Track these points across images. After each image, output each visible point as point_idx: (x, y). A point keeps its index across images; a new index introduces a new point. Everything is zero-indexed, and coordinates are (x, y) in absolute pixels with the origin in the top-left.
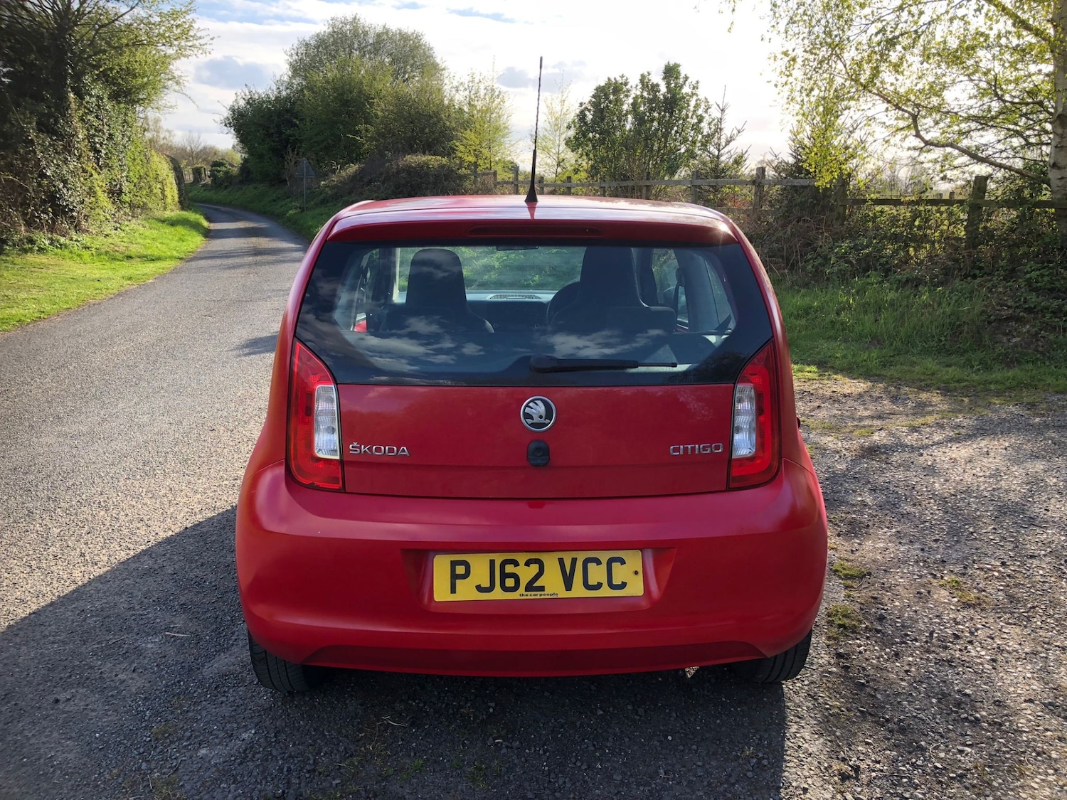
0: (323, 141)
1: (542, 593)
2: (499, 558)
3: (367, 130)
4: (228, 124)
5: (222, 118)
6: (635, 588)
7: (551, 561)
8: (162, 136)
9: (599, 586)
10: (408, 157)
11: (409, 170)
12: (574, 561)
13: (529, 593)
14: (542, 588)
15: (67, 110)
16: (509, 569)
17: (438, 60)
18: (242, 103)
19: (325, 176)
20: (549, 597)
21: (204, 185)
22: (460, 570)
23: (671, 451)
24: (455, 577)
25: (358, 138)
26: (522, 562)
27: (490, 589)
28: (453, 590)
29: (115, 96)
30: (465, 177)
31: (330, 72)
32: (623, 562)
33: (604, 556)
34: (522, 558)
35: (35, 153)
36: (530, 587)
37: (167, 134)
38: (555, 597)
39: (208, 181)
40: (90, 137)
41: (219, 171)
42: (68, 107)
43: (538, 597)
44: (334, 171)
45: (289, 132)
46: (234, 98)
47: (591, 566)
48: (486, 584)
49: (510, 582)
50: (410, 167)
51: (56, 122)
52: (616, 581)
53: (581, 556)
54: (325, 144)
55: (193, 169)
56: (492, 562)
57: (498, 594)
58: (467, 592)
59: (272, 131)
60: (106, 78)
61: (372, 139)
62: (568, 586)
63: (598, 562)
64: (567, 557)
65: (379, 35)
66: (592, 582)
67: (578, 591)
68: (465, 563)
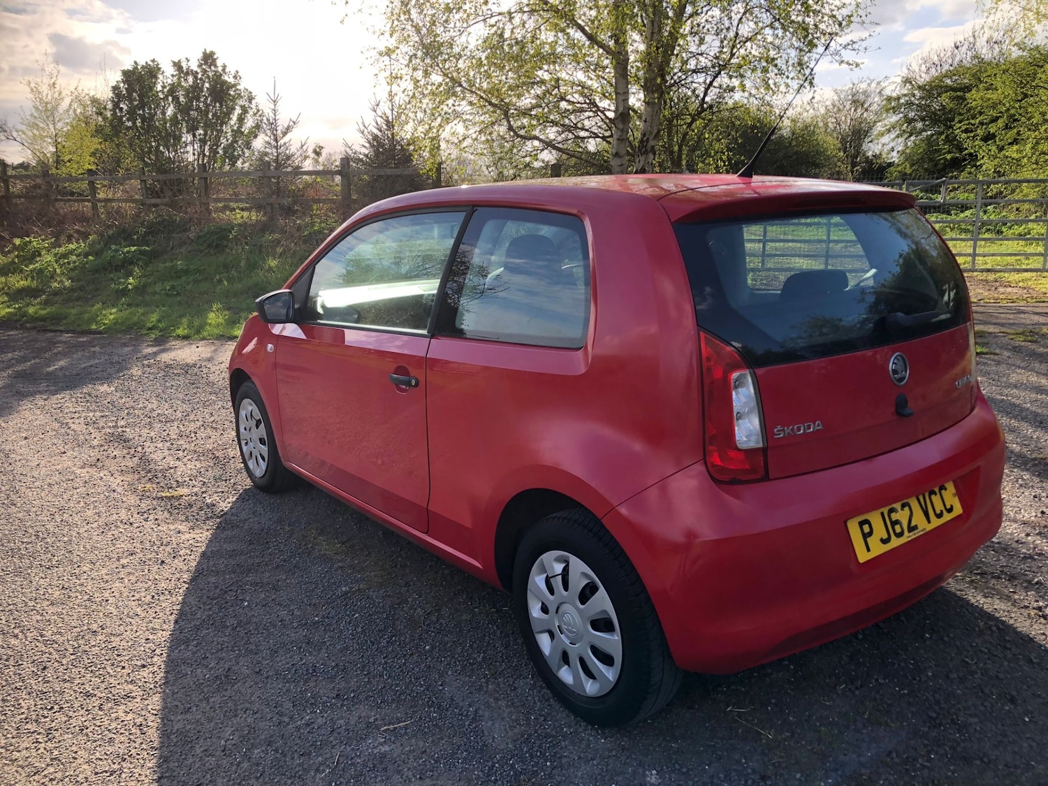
1: (918, 531)
2: (886, 509)
6: (957, 507)
7: (913, 502)
9: (941, 515)
12: (924, 497)
13: (911, 534)
14: (916, 527)
16: (894, 517)
20: (923, 532)
22: (866, 529)
24: (866, 536)
26: (899, 509)
27: (889, 539)
28: (868, 550)
32: (946, 489)
34: (897, 505)
36: (910, 529)
38: (926, 531)
43: (917, 535)
47: (933, 497)
48: (885, 536)
49: (898, 528)
52: (948, 506)
56: (882, 514)
57: (895, 542)
58: (878, 549)
62: (929, 520)
63: (935, 493)
66: (938, 512)
67: (936, 522)
68: (867, 522)
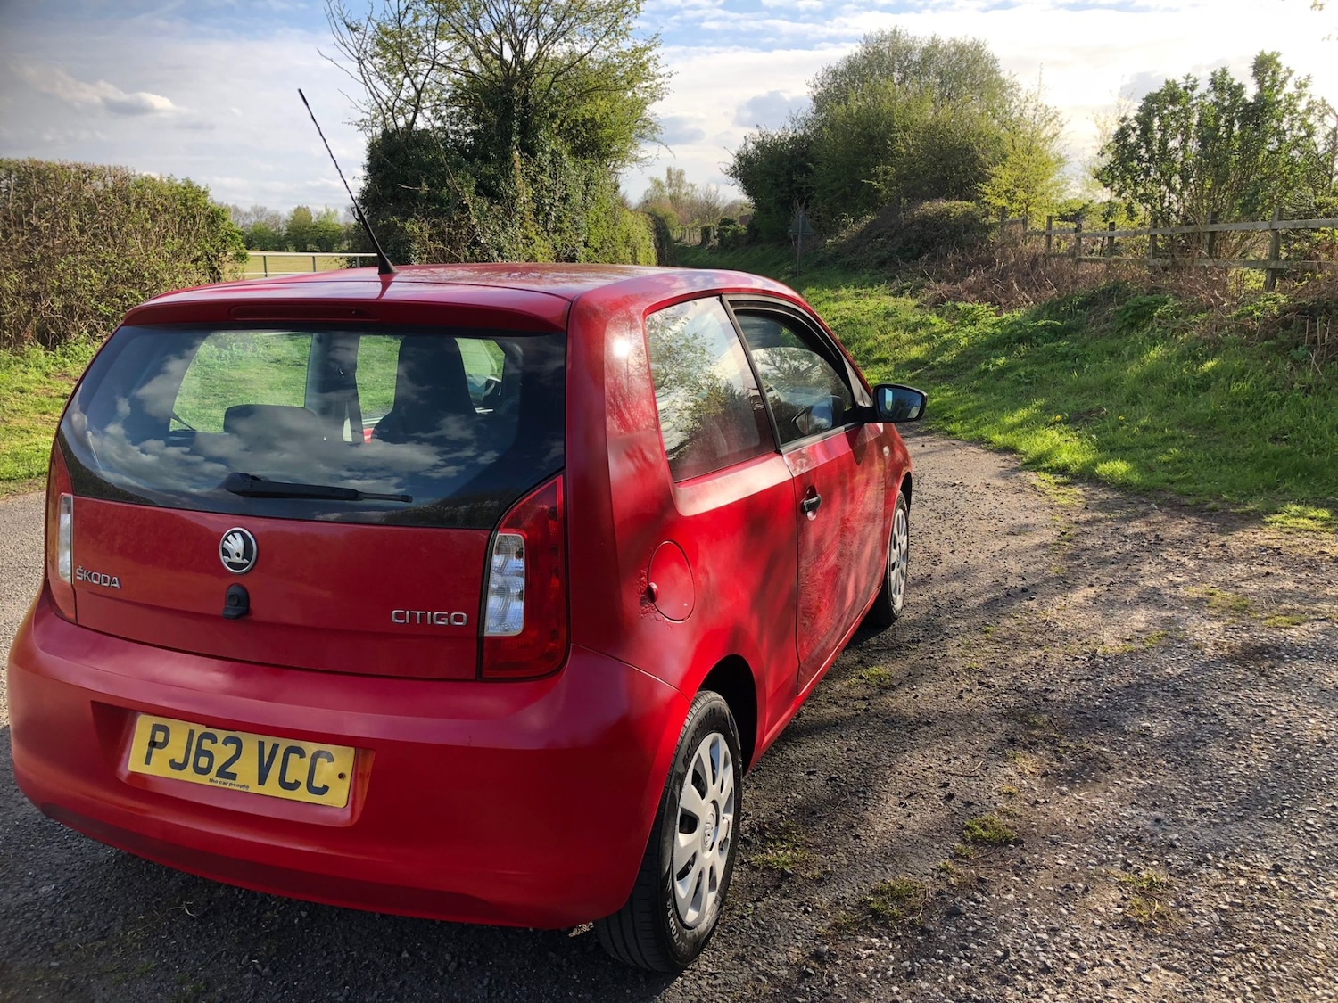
0: (840, 188)
1: (233, 782)
2: (200, 729)
3: (886, 173)
4: (734, 173)
5: (728, 167)
6: (338, 797)
7: (250, 742)
8: (684, 191)
9: (293, 786)
10: (927, 205)
11: (924, 221)
12: (276, 746)
13: (219, 779)
14: (233, 776)
15: (511, 169)
16: (207, 745)
17: (1004, 75)
18: (751, 146)
19: (832, 231)
20: (239, 789)
21: (710, 248)
22: (160, 737)
23: (393, 618)
24: (153, 744)
25: (875, 183)
26: (220, 740)
27: (181, 767)
28: (147, 762)
29: (579, 151)
30: (991, 227)
31: (856, 104)
32: (331, 759)
33: (311, 748)
34: (221, 735)
35: (470, 220)
36: (222, 773)
37: (690, 189)
38: (244, 789)
39: (716, 242)
40: (536, 199)
41: (726, 230)
42: (513, 167)
43: (227, 786)
44: (845, 226)
45: (800, 179)
46: (742, 142)
47: (293, 757)
48: (180, 760)
49: (203, 762)
50: (925, 216)
51: (498, 185)
52: (317, 783)
53: (285, 743)
54: (840, 193)
55: (702, 229)
56: (191, 733)
57: (188, 775)
58: (158, 767)
59: (782, 179)
60: (568, 133)
61: (891, 184)
62: (262, 780)
63: (302, 753)
64: (269, 741)
65: (926, 51)
66: (289, 779)
67: (272, 788)
68: (166, 729)
